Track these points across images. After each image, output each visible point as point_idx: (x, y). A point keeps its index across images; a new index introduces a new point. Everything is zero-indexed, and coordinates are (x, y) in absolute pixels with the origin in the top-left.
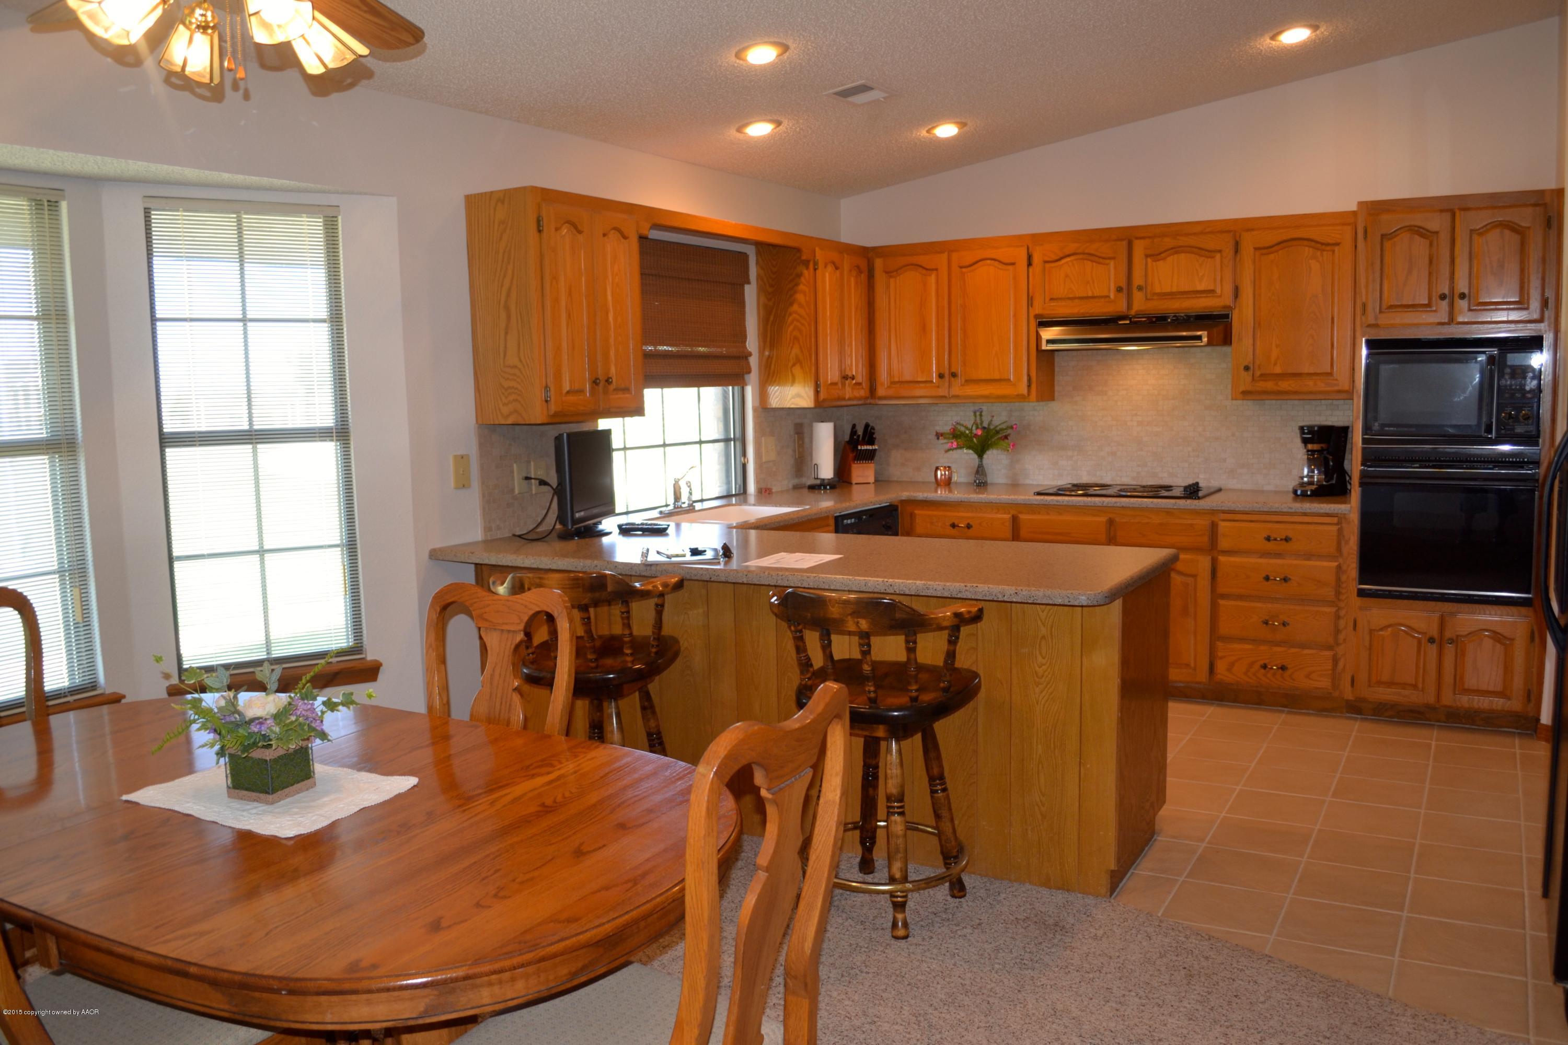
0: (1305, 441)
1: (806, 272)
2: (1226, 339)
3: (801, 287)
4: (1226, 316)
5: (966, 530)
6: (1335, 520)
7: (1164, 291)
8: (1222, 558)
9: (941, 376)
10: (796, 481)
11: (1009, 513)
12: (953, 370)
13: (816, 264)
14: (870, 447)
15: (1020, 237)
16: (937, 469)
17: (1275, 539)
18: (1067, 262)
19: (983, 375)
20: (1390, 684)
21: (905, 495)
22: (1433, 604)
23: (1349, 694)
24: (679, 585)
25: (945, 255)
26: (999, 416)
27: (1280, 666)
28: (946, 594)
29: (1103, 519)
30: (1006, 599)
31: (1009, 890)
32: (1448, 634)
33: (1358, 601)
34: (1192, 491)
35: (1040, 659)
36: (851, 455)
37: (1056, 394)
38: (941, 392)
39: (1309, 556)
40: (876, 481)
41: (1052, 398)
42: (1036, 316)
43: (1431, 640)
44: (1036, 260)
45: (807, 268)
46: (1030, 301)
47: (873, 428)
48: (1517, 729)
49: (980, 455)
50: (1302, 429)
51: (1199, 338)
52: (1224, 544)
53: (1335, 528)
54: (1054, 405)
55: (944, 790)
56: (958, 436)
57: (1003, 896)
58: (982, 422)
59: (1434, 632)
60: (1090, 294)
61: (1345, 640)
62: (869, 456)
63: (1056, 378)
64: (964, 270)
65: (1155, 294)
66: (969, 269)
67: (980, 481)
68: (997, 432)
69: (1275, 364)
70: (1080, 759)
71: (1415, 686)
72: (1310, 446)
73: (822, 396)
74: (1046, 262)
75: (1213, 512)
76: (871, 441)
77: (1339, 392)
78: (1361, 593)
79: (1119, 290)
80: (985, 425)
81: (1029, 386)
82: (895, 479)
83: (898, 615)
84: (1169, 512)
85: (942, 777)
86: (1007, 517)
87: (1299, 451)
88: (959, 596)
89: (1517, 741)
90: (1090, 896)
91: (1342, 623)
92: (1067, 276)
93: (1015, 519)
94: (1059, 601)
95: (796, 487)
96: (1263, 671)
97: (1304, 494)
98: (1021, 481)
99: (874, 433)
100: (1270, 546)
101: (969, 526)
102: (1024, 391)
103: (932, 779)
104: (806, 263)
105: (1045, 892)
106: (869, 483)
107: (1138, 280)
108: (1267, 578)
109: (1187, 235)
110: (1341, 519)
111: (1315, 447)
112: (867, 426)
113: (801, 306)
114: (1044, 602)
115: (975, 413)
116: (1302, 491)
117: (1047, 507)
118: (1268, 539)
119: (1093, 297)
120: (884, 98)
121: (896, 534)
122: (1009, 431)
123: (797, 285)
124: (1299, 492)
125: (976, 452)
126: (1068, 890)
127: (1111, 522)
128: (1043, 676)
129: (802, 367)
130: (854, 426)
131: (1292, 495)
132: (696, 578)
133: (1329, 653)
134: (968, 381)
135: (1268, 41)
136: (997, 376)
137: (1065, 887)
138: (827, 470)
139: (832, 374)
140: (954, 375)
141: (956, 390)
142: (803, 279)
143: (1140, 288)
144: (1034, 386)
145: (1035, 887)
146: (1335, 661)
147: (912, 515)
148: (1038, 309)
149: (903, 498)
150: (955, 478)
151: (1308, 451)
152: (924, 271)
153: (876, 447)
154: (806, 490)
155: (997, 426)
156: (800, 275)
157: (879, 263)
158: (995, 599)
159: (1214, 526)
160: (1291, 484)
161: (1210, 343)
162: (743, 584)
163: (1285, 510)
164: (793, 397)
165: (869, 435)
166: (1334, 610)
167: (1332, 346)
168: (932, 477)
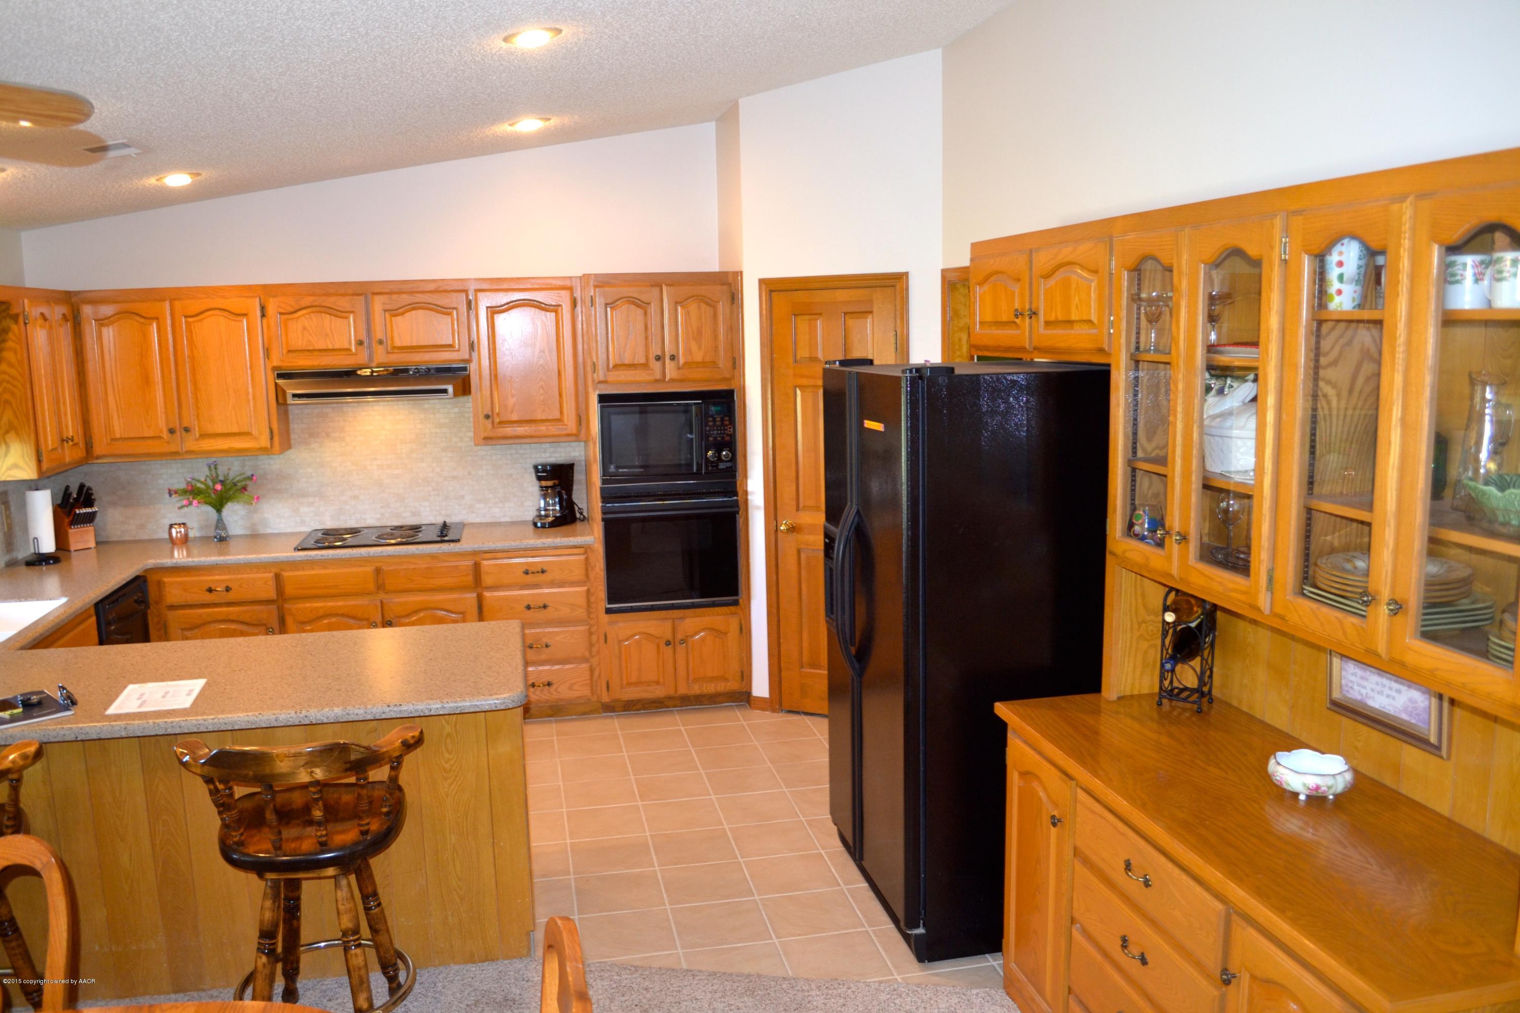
0: (540, 479)
1: (14, 327)
2: (464, 388)
3: (10, 344)
4: (465, 369)
5: (225, 593)
6: (582, 550)
7: (404, 345)
8: (487, 594)
9: (172, 431)
10: (7, 558)
11: (270, 572)
12: (185, 424)
13: (25, 318)
14: (89, 510)
15: (249, 288)
16: (171, 526)
17: (533, 573)
18: (303, 315)
19: (220, 431)
20: (638, 683)
21: (151, 562)
22: (664, 612)
23: (606, 698)
24: (39, 754)
25: (167, 303)
26: (233, 469)
27: (546, 683)
28: (369, 717)
29: (370, 569)
31: (441, 977)
32: (680, 636)
33: (606, 618)
34: (444, 532)
36: (67, 520)
37: (292, 442)
38: (173, 448)
39: (562, 584)
40: (97, 543)
41: (289, 447)
42: (274, 368)
43: (668, 643)
44: (271, 310)
45: (16, 322)
46: (267, 352)
47: (89, 489)
48: (734, 702)
49: (219, 511)
50: (536, 467)
51: (445, 391)
52: (487, 580)
53: (583, 557)
54: (291, 454)
55: (379, 905)
56: (192, 492)
57: (440, 985)
58: (217, 475)
59: (669, 636)
60: (330, 347)
61: (598, 652)
62: (89, 519)
63: (292, 426)
64: (190, 320)
65: (394, 348)
66: (195, 319)
67: (222, 539)
68: (235, 484)
69: (512, 412)
70: (493, 839)
71: (658, 683)
72: (544, 483)
73: (45, 466)
74: (281, 314)
75: (475, 553)
76: (89, 502)
77: (568, 435)
78: (609, 611)
79: (360, 343)
80: (221, 478)
81: (272, 438)
82: (115, 539)
83: (353, 757)
84: (433, 557)
85: (375, 894)
86: (270, 575)
87: (532, 486)
88: (384, 716)
90: (515, 960)
91: (594, 638)
92: (304, 328)
93: (278, 577)
94: (487, 708)
95: (12, 564)
96: (532, 690)
97: (543, 526)
98: (262, 531)
99: (92, 494)
100: (530, 579)
101: (228, 589)
102: (264, 441)
103: (365, 898)
104: (15, 318)
105: (473, 968)
106: (90, 548)
107: (379, 334)
108: (529, 607)
109: (422, 292)
110: (586, 549)
111: (549, 483)
112: (82, 486)
113: (11, 365)
114: (471, 711)
115: (209, 467)
116: (541, 523)
117: (312, 563)
118: (526, 573)
119: (333, 350)
120: (136, 154)
122: (248, 482)
123: (4, 341)
124: (539, 525)
125: (214, 506)
126: (492, 960)
127: (378, 571)
128: (451, 770)
129: (18, 434)
130: (67, 488)
131: (532, 527)
132: (56, 740)
133: (585, 666)
134: (203, 436)
136: (235, 429)
137: (489, 958)
138: (48, 545)
139: (50, 440)
140: (187, 430)
141: (191, 443)
142: (10, 335)
143: (381, 342)
144: (276, 438)
145: (463, 966)
146: (592, 670)
147: (160, 584)
148: (276, 363)
149: (149, 567)
150: (191, 534)
151: (541, 487)
152: (142, 320)
153: (95, 509)
154: (24, 568)
155: (233, 479)
156: (6, 331)
157: (87, 310)
159: (477, 567)
160: (530, 515)
161: (456, 395)
163: (539, 546)
164: (9, 469)
165: (86, 497)
166: (587, 627)
167: (560, 395)
168: (167, 536)
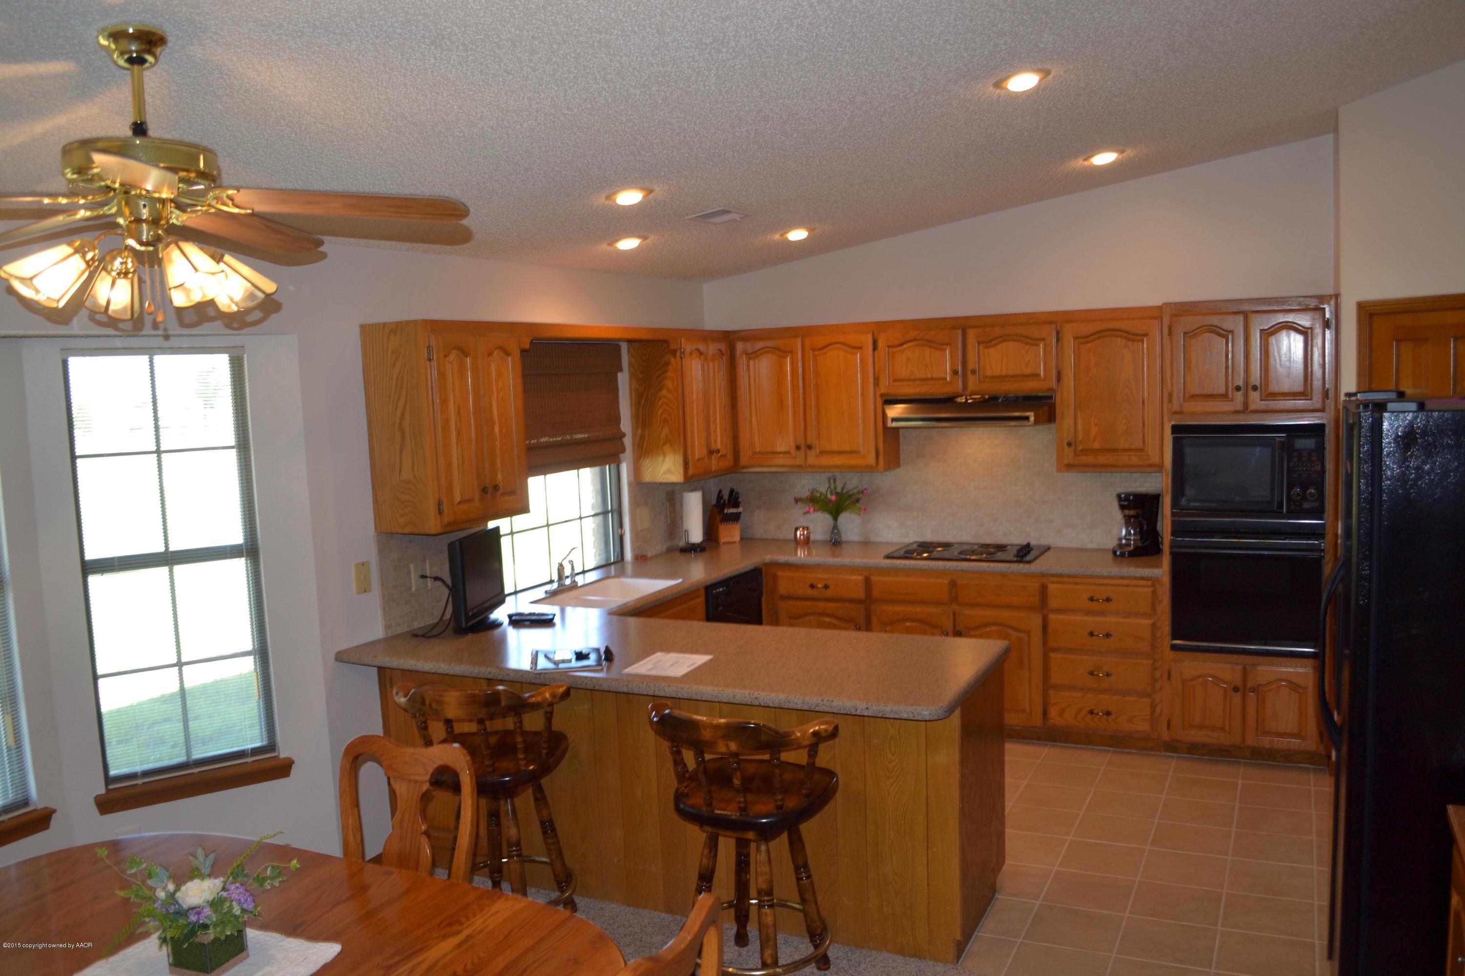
0: (1122, 508)
1: (673, 360)
2: (1051, 417)
3: (669, 374)
4: (1051, 397)
5: (824, 590)
6: (1150, 583)
7: (995, 374)
8: (1052, 617)
9: (798, 448)
10: (669, 544)
11: (862, 575)
12: (809, 442)
13: (682, 353)
14: (734, 511)
15: (865, 324)
16: (796, 529)
17: (1098, 600)
18: (908, 348)
19: (835, 447)
20: (1201, 727)
21: (768, 558)
22: (1235, 657)
23: (1166, 737)
24: (566, 694)
25: (799, 340)
26: (853, 482)
27: (1105, 712)
29: (945, 581)
30: (858, 713)
31: (868, 959)
32: (1250, 684)
33: (1172, 655)
34: (1024, 553)
35: (890, 756)
36: (718, 518)
37: (901, 461)
38: (799, 461)
39: (1128, 614)
40: (742, 539)
41: (897, 465)
42: (882, 395)
43: (1236, 689)
44: (881, 344)
45: (675, 356)
46: (877, 380)
47: (737, 493)
48: (1312, 764)
49: (835, 518)
50: (1119, 496)
51: (1027, 418)
52: (1053, 603)
53: (1150, 590)
54: (900, 472)
55: (809, 877)
56: (815, 501)
57: (863, 966)
58: (835, 488)
59: (1238, 681)
60: (929, 376)
61: (1161, 688)
62: (736, 518)
63: (901, 447)
64: (817, 353)
65: (986, 377)
66: (821, 352)
67: (835, 542)
68: (850, 496)
69: (1094, 440)
70: (928, 843)
71: (1223, 729)
72: (1127, 512)
73: (691, 472)
74: (889, 347)
75: (1043, 575)
76: (736, 505)
77: (1150, 466)
78: (1174, 648)
79: (955, 372)
80: (839, 490)
81: (877, 457)
82: (758, 536)
83: (763, 738)
84: (1004, 575)
85: (806, 866)
86: (860, 578)
87: (1118, 515)
89: (1312, 777)
90: (939, 964)
91: (1158, 674)
92: (908, 360)
93: (867, 580)
94: (905, 716)
95: (670, 550)
96: (1090, 716)
97: (1122, 555)
98: (873, 539)
99: (738, 498)
100: (1094, 606)
101: (826, 587)
102: (871, 460)
103: (797, 869)
104: (674, 353)
105: (900, 959)
106: (735, 543)
107: (971, 365)
108: (1092, 634)
109: (1014, 325)
110: (1155, 582)
111: (1132, 512)
112: (732, 491)
113: (669, 391)
115: (829, 480)
116: (1121, 553)
117: (897, 571)
118: (1092, 599)
119: (932, 379)
120: (741, 218)
121: (760, 623)
122: (860, 496)
123: (666, 372)
124: (1118, 553)
125: (831, 513)
126: (920, 958)
127: (953, 584)
128: (893, 770)
129: (671, 446)
130: (720, 491)
131: (1111, 556)
132: (581, 687)
133: (1147, 700)
134: (822, 453)
135: (1081, 162)
136: (848, 448)
137: (917, 954)
138: (696, 535)
139: (698, 450)
140: (809, 447)
141: (812, 459)
142: (670, 367)
143: (974, 372)
144: (881, 458)
145: (891, 955)
146: (1153, 707)
147: (775, 578)
148: (883, 389)
149: (766, 562)
150: (812, 537)
151: (1125, 516)
152: (780, 353)
153: (741, 509)
154: (677, 554)
155: (849, 492)
156: (667, 364)
157: (740, 346)
158: (849, 713)
159: (1044, 589)
160: (1112, 543)
161: (1037, 422)
162: (623, 693)
163: (1105, 574)
164: (665, 473)
165: (734, 500)
166: (1150, 662)
167: (1144, 424)
168: (792, 536)
